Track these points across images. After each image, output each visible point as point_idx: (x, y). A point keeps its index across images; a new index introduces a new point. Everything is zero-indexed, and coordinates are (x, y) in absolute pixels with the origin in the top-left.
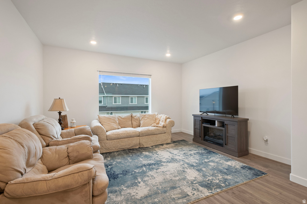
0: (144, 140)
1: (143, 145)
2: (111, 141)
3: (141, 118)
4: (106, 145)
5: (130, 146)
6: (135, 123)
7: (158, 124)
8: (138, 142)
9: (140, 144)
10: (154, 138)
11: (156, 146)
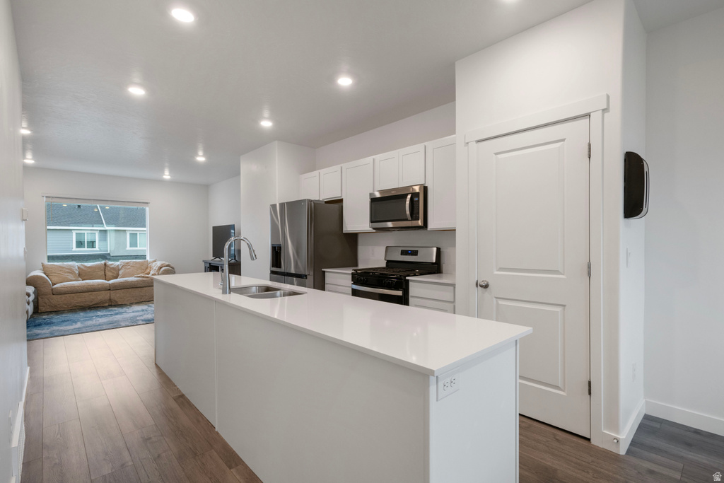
0: (118, 295)
1: (117, 302)
2: (60, 296)
3: (120, 267)
4: (52, 301)
5: (93, 303)
6: (109, 274)
7: (148, 274)
8: (107, 297)
9: (110, 300)
10: (136, 292)
11: (138, 303)
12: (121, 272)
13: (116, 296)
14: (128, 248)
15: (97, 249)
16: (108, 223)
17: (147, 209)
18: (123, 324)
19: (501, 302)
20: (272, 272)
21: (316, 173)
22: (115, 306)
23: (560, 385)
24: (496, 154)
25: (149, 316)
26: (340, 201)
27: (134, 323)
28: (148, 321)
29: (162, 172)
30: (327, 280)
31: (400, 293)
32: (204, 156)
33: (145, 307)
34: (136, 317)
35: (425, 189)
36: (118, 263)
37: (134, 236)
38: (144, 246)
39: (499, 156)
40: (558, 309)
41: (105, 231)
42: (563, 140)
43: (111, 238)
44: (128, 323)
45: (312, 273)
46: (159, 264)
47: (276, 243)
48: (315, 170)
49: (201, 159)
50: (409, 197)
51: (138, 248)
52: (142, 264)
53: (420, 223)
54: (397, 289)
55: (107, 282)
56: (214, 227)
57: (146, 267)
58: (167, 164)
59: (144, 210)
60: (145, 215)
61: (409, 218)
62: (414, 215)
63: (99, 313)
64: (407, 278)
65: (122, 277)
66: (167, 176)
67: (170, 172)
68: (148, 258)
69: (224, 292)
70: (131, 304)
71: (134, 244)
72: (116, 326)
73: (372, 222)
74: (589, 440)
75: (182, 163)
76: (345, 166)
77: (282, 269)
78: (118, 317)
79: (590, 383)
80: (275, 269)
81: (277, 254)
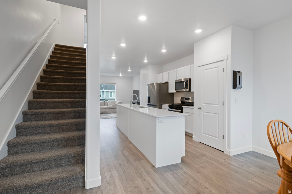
7: (115, 105)
8: (105, 111)
9: (106, 112)
10: (112, 110)
11: (113, 113)
12: (108, 104)
13: (107, 111)
14: (110, 97)
15: (101, 97)
16: (104, 89)
17: (115, 85)
18: (109, 118)
19: (204, 113)
20: (148, 104)
21: (161, 74)
22: (107, 113)
23: (217, 137)
24: (203, 70)
25: (116, 116)
26: (168, 83)
27: (112, 118)
28: (115, 118)
29: (119, 74)
30: (163, 107)
31: (180, 111)
32: (130, 70)
33: (114, 114)
34: (112, 116)
35: (190, 79)
36: (107, 101)
37: (111, 93)
38: (114, 97)
39: (204, 71)
40: (217, 115)
41: (103, 91)
42: (218, 67)
43: (105, 93)
44: (110, 118)
45: (158, 105)
46: (118, 102)
47: (149, 96)
48: (161, 73)
49: (129, 70)
50: (185, 81)
51: (112, 97)
52: (114, 102)
53: (188, 90)
54: (180, 110)
55: (105, 106)
56: (133, 91)
57: (115, 103)
58: (121, 72)
59: (115, 86)
60: (115, 87)
61: (185, 88)
62: (186, 88)
63: (103, 115)
64: (183, 106)
65: (109, 105)
66: (121, 75)
67: (122, 74)
68: (115, 100)
69: (131, 107)
70: (111, 113)
71: (111, 96)
72: (108, 118)
73: (175, 89)
74: (223, 152)
75: (125, 71)
76: (169, 72)
77: (150, 104)
78: (108, 116)
79: (224, 136)
80: (149, 104)
81: (149, 99)
